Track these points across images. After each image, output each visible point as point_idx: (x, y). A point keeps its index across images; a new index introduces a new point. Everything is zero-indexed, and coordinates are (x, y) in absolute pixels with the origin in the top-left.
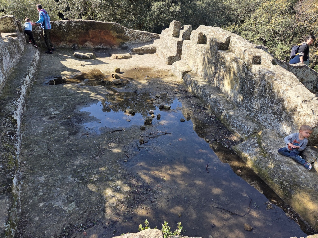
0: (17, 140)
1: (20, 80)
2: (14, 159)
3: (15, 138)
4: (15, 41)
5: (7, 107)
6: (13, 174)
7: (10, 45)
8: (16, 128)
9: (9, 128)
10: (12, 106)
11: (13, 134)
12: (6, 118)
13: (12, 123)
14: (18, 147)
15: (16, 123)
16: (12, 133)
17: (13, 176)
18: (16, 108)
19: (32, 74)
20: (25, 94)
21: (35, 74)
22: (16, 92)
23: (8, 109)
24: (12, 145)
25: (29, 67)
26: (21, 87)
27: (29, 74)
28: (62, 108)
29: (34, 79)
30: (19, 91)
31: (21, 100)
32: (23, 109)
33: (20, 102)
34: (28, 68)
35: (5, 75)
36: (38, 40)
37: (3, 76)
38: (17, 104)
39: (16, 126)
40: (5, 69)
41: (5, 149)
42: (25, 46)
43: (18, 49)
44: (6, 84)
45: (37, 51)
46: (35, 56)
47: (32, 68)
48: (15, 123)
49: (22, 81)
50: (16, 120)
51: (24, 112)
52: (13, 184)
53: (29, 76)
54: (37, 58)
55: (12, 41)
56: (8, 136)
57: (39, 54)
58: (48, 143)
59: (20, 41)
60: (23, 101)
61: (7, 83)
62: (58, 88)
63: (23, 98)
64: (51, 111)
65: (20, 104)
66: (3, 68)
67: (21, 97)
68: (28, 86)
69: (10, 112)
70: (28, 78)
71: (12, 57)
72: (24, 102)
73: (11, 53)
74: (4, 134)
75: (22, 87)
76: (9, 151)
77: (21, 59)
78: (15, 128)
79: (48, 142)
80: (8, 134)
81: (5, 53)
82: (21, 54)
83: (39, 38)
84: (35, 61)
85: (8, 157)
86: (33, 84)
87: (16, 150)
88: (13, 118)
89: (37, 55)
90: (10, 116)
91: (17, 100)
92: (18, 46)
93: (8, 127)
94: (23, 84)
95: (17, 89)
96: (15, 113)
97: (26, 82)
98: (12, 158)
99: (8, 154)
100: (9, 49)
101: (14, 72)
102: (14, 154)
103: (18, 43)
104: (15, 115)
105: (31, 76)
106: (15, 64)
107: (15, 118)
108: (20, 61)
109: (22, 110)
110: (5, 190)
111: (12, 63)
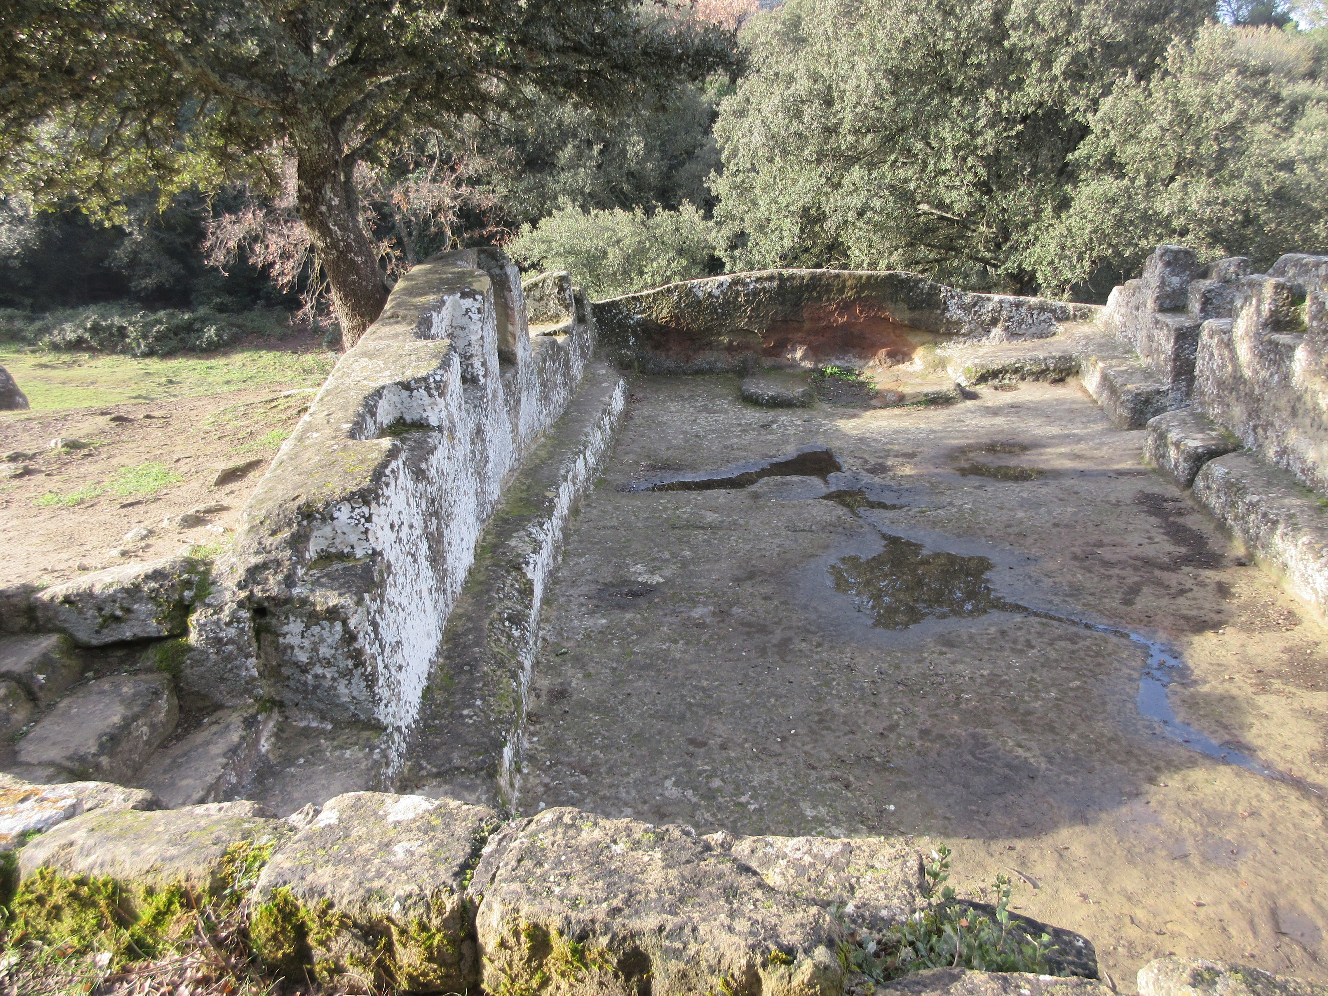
0: (527, 643)
1: (558, 469)
2: (514, 691)
3: (523, 635)
4: (560, 348)
5: (513, 543)
6: (507, 731)
7: (544, 361)
8: (529, 606)
9: (510, 604)
10: (527, 539)
11: (520, 621)
12: (508, 572)
13: (519, 591)
14: (527, 664)
15: (531, 591)
16: (517, 619)
17: (505, 737)
18: (537, 548)
19: (595, 454)
20: (566, 512)
21: (602, 456)
22: (543, 502)
23: (514, 548)
24: (514, 653)
25: (588, 429)
26: (557, 489)
27: (588, 452)
28: (674, 567)
29: (597, 469)
30: (551, 501)
31: (554, 525)
32: (555, 558)
33: (550, 534)
34: (586, 435)
35: (519, 448)
36: (628, 348)
37: (513, 452)
38: (542, 537)
39: (531, 601)
40: (522, 430)
41: (494, 656)
42: (586, 367)
43: (564, 375)
44: (517, 479)
45: (621, 382)
46: (611, 397)
47: (598, 435)
48: (527, 591)
49: (563, 472)
50: (530, 583)
51: (557, 569)
52: (502, 757)
53: (585, 458)
54: (618, 402)
55: (553, 349)
56: (507, 623)
57: (624, 392)
58: (614, 669)
59: (575, 350)
60: (559, 535)
61: (521, 474)
62: (669, 501)
63: (560, 523)
64: (635, 573)
65: (549, 540)
66: (517, 425)
67: (553, 518)
68: (577, 491)
69: (519, 555)
70: (580, 463)
71: (545, 398)
72: (561, 536)
73: (544, 385)
74: (495, 615)
75: (561, 489)
76: (504, 667)
77: (568, 407)
78: (526, 607)
79: (615, 665)
80: (507, 619)
81: (529, 383)
82: (571, 392)
83: (632, 340)
84: (610, 413)
85: (499, 682)
86: (592, 487)
87: (523, 668)
88: (524, 575)
89: (618, 394)
90: (518, 568)
91: (541, 525)
92: (567, 365)
93: (510, 599)
94: (566, 480)
95: (547, 494)
96: (531, 561)
97: (575, 477)
98: (509, 685)
99: (498, 673)
100: (541, 372)
101: (544, 445)
102: (515, 676)
103: (567, 354)
104: (531, 566)
105: (592, 461)
106: (549, 421)
107: (529, 576)
108: (566, 414)
109: (551, 561)
110: (482, 769)
111: (542, 417)
